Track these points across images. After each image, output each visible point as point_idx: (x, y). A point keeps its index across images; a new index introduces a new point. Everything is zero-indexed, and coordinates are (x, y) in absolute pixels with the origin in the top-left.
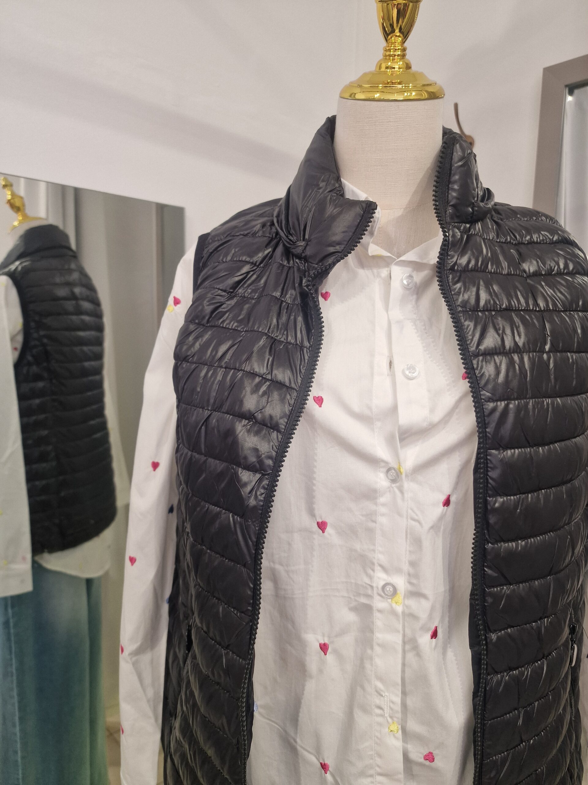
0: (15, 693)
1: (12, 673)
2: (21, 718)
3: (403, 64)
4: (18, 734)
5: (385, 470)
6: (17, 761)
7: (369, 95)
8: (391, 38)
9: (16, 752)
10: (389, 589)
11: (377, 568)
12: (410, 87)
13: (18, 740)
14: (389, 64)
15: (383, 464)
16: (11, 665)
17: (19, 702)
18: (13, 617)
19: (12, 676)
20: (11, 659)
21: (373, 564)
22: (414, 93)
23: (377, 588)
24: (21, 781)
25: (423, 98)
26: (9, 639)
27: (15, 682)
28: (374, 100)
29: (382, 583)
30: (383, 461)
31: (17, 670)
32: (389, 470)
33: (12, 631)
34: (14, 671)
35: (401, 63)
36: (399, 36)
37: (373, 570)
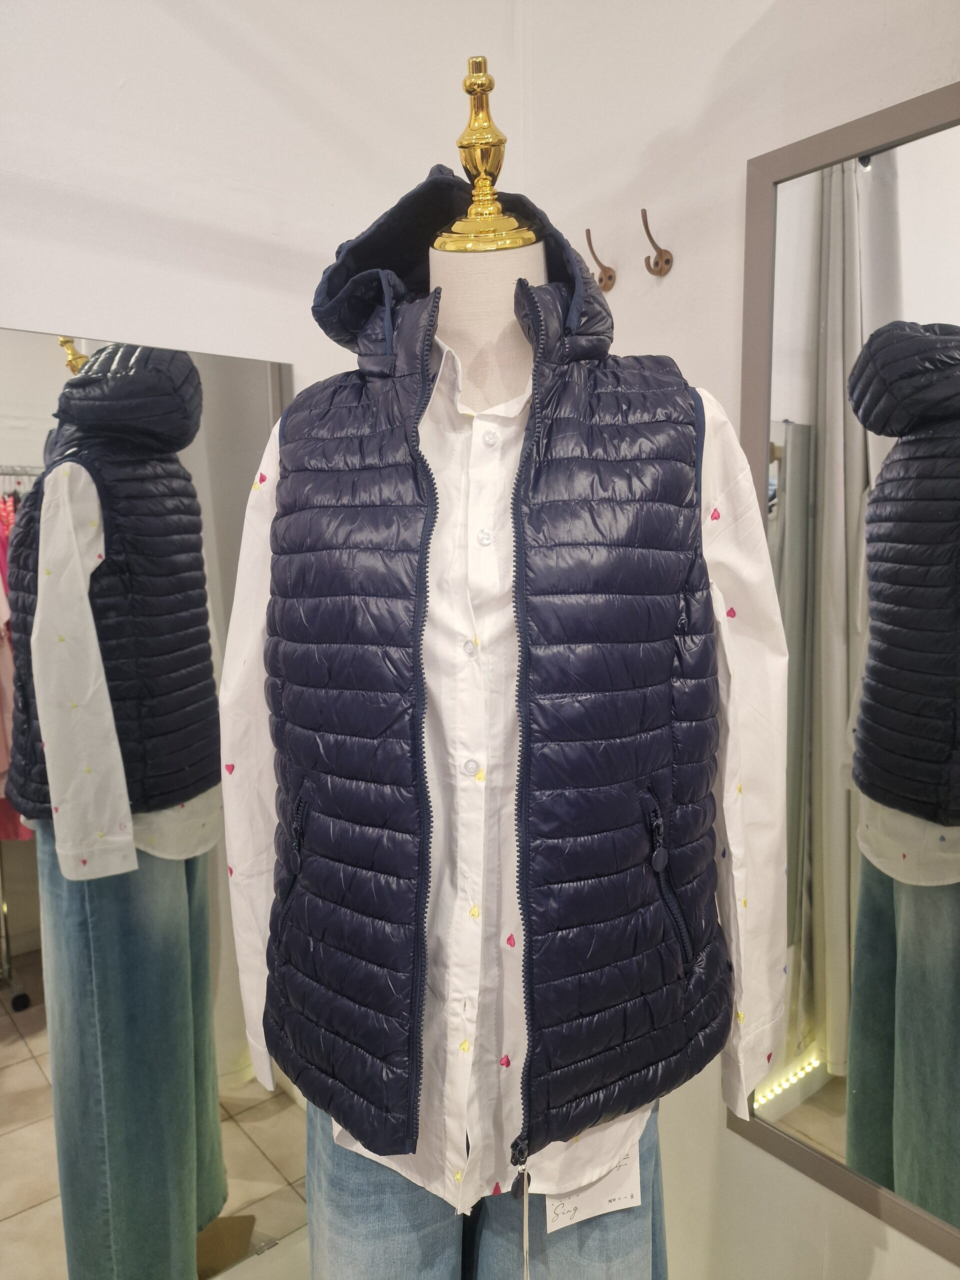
0: (97, 1019)
1: (92, 991)
2: (104, 1054)
3: (494, 209)
4: (102, 1076)
5: (463, 644)
6: (100, 1114)
7: (461, 246)
8: (478, 182)
9: (99, 1102)
10: (472, 765)
11: (459, 746)
12: (504, 235)
13: (102, 1085)
14: (479, 209)
15: (460, 638)
16: (92, 981)
17: (103, 1031)
18: (92, 916)
19: (92, 996)
20: (91, 973)
21: (455, 742)
22: (508, 242)
23: (460, 766)
24: (106, 1141)
25: (518, 245)
26: (87, 946)
27: (96, 1003)
28: (466, 251)
29: (465, 761)
30: (461, 635)
31: (99, 987)
32: (467, 643)
33: (91, 934)
34: (95, 989)
35: (492, 208)
36: (486, 179)
37: (455, 749)
